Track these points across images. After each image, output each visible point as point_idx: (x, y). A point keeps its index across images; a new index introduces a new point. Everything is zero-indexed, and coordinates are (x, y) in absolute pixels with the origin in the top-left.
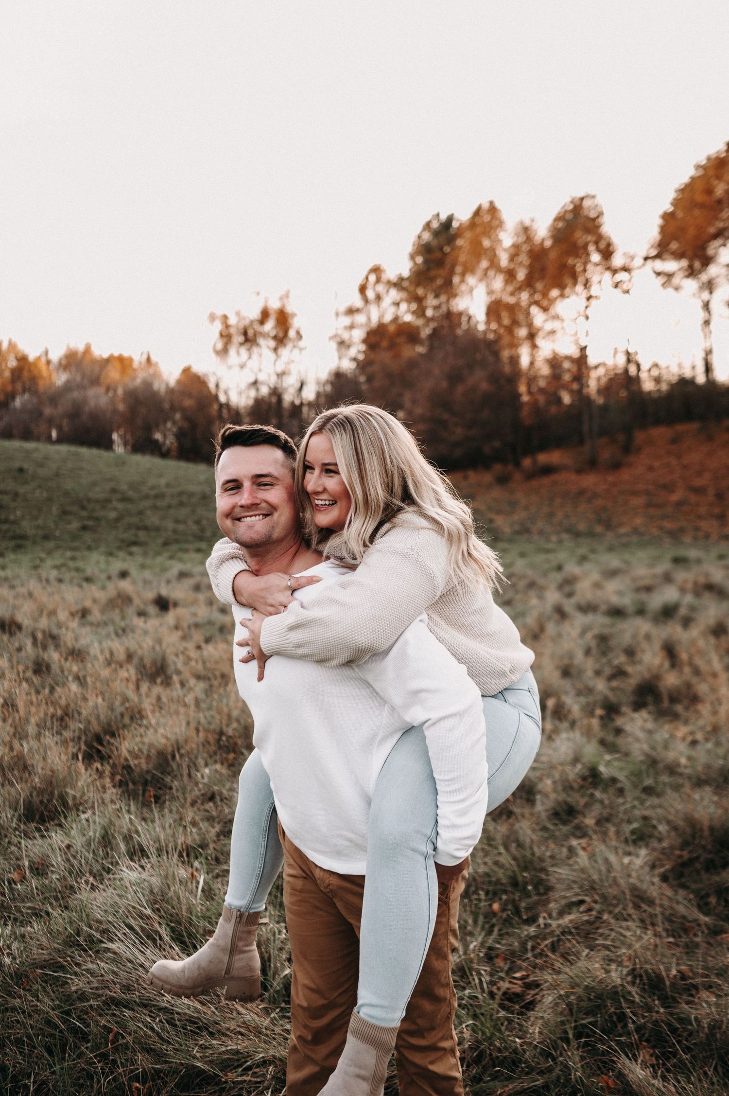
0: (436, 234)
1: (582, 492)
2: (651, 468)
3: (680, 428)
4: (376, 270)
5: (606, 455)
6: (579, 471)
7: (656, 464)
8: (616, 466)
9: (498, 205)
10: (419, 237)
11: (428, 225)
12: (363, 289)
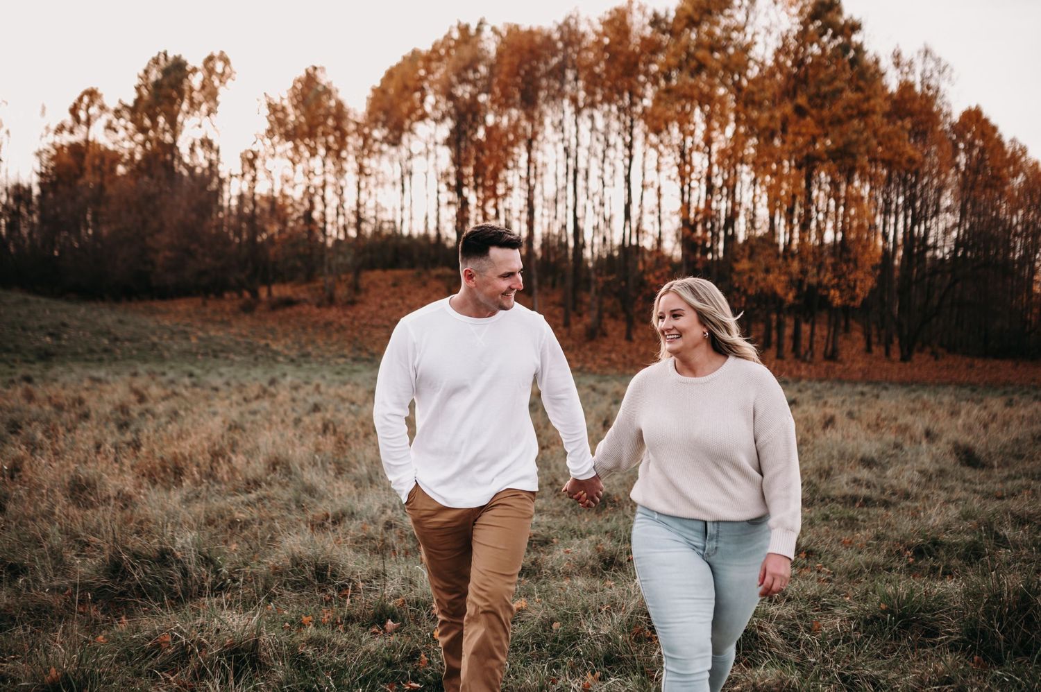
0: (166, 72)
1: (328, 324)
2: (382, 307)
3: (398, 273)
4: (92, 94)
5: (342, 292)
6: (319, 306)
7: (385, 303)
8: (352, 303)
9: (228, 55)
10: (146, 72)
11: (156, 61)
12: (74, 111)
